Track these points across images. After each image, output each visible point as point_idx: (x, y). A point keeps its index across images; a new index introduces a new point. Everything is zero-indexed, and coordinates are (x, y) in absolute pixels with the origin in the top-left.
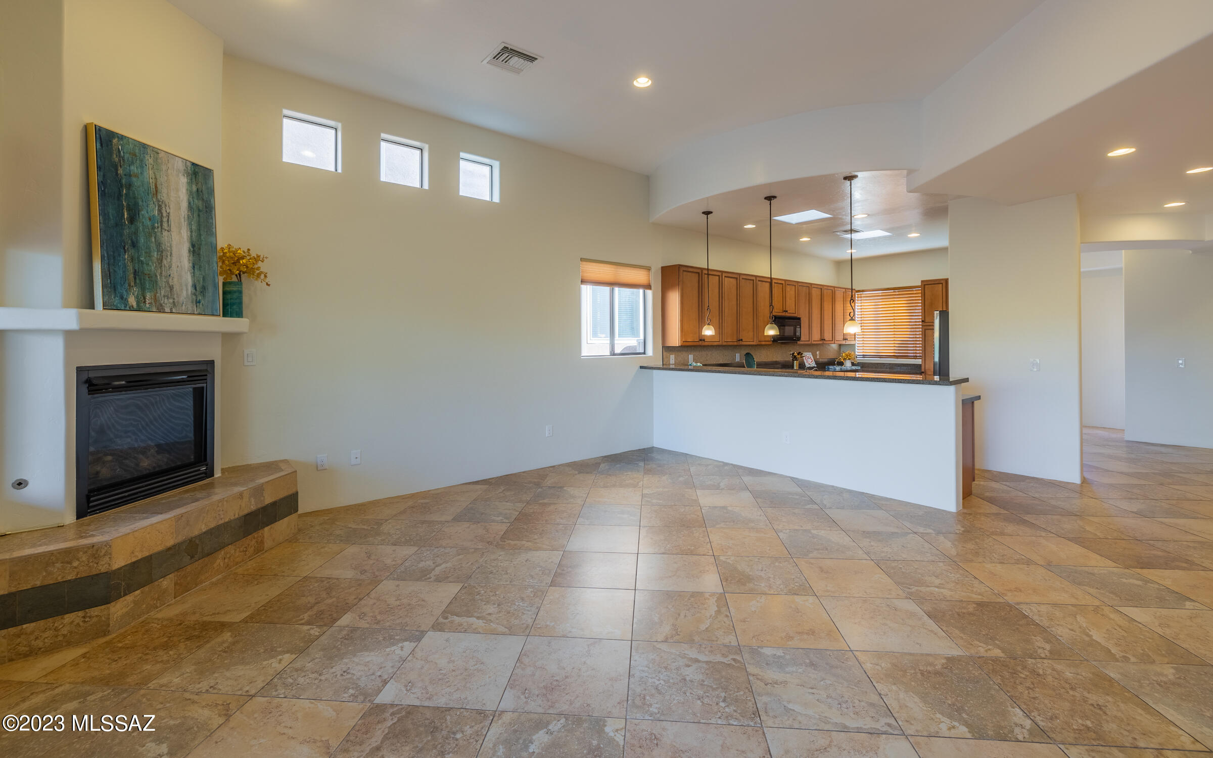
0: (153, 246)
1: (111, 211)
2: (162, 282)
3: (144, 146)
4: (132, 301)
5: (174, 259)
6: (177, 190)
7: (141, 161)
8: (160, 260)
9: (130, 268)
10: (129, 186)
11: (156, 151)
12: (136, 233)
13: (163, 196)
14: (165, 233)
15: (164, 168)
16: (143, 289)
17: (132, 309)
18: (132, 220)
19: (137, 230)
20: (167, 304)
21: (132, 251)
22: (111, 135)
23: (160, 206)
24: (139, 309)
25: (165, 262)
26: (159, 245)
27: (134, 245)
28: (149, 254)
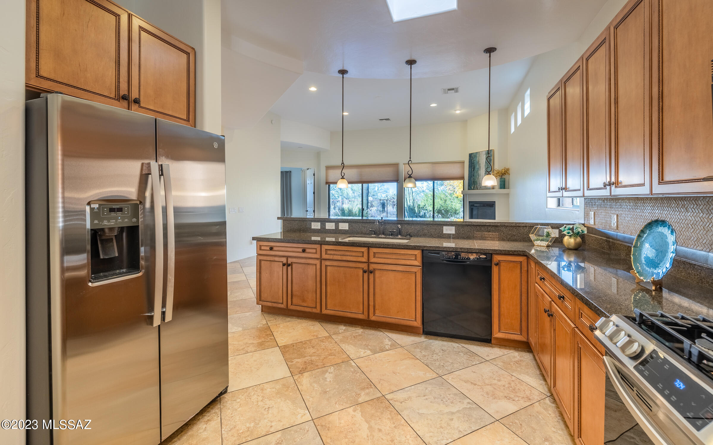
0: (477, 175)
1: (470, 170)
2: (478, 183)
3: (477, 153)
4: (472, 188)
5: (481, 176)
6: (483, 159)
7: (476, 156)
8: (478, 178)
9: (473, 181)
10: (474, 163)
11: (479, 152)
12: (474, 173)
13: (480, 163)
14: (480, 171)
15: (481, 155)
16: (474, 185)
17: (472, 189)
18: (474, 170)
19: (474, 172)
20: (479, 187)
21: (473, 177)
22: (471, 154)
23: (479, 165)
24: (473, 189)
25: (479, 178)
26: (478, 174)
27: (474, 176)
28: (476, 177)
